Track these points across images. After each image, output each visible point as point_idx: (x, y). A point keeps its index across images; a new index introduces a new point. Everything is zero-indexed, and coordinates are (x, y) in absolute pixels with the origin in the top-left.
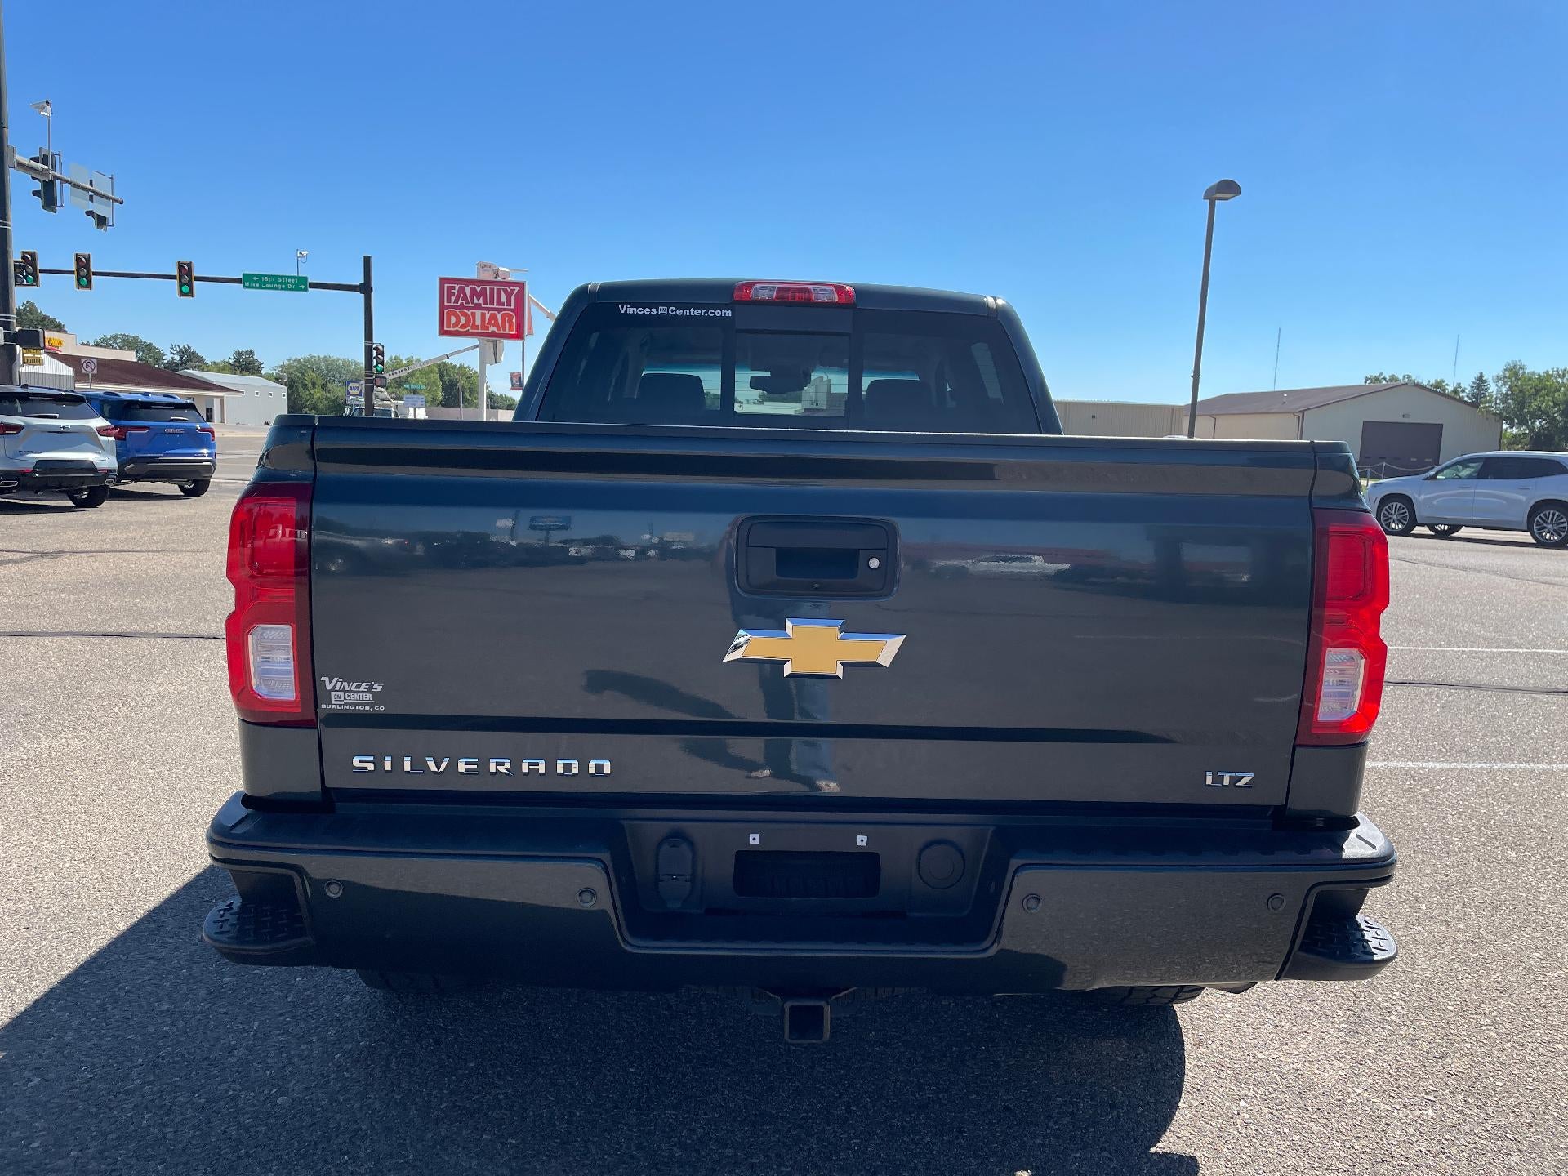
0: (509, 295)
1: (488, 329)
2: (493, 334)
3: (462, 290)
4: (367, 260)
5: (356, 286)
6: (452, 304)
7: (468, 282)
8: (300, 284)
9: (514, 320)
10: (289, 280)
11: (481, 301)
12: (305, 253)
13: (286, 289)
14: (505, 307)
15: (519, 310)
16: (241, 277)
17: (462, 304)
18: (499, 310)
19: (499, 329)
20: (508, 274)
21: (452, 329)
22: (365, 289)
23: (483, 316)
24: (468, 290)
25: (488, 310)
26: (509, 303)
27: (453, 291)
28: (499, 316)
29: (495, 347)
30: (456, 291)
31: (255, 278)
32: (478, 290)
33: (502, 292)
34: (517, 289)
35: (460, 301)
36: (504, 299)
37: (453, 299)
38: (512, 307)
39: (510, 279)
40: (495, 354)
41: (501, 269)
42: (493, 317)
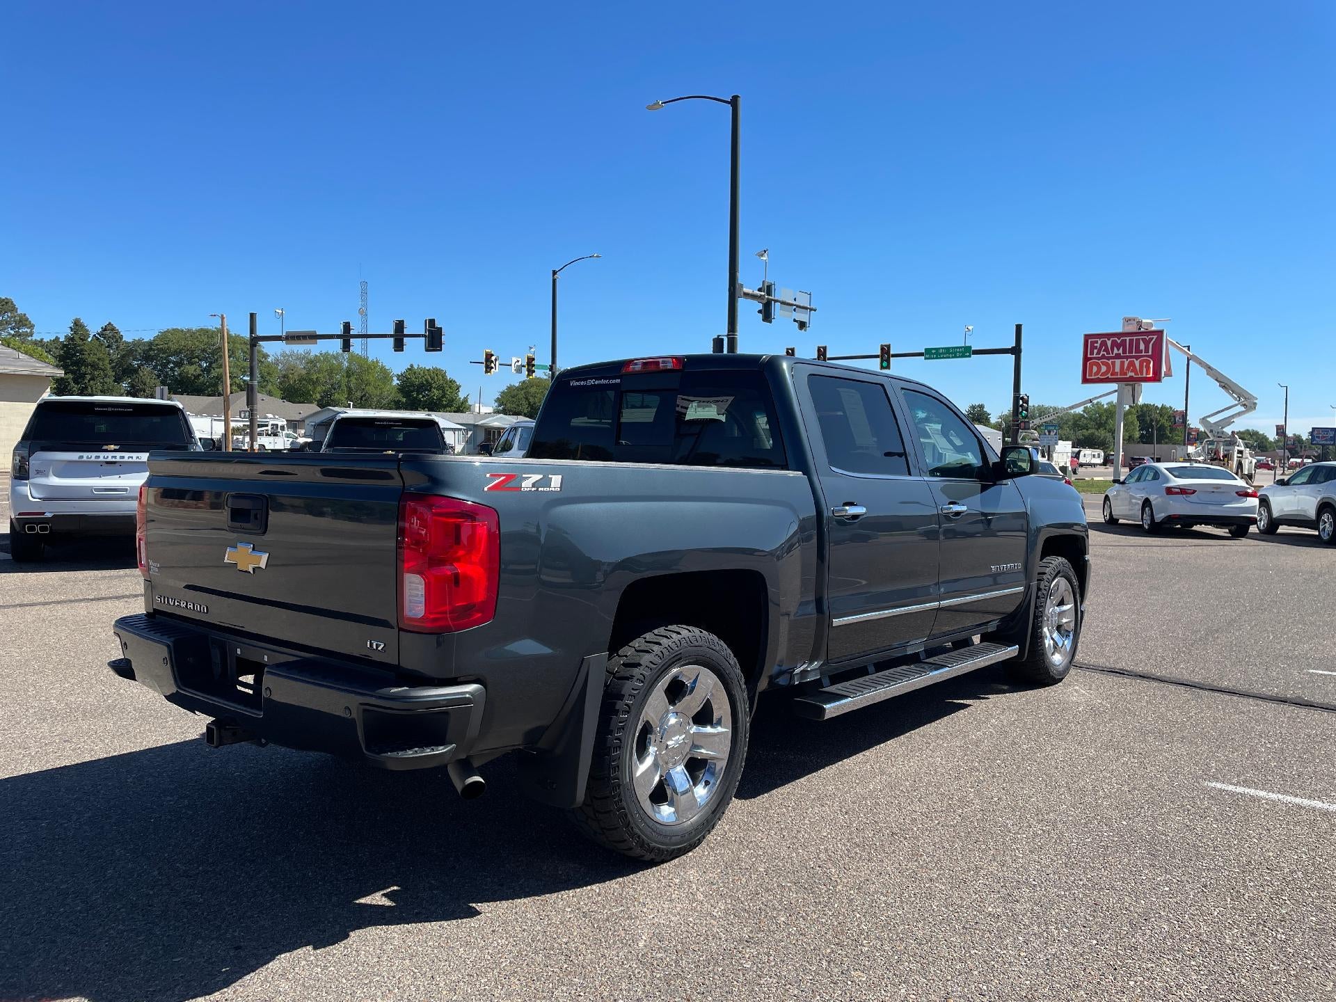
0: (1147, 343)
1: (1126, 374)
2: (1131, 379)
3: (1104, 344)
4: (1019, 328)
5: (1009, 349)
6: (1095, 356)
7: (1109, 336)
8: (966, 352)
9: (1151, 365)
10: (958, 350)
11: (1121, 351)
12: (970, 328)
13: (955, 357)
14: (1143, 354)
15: (1157, 356)
16: (923, 351)
17: (1103, 355)
18: (1137, 358)
19: (1136, 374)
20: (1151, 325)
21: (1093, 377)
22: (1016, 351)
23: (1122, 364)
24: (1109, 343)
25: (1127, 358)
26: (1147, 350)
27: (1095, 345)
28: (1137, 363)
29: (1133, 390)
30: (1098, 345)
31: (933, 351)
32: (1119, 341)
33: (1141, 342)
34: (1155, 337)
35: (1102, 353)
36: (1142, 346)
37: (1095, 351)
38: (1150, 353)
39: (1153, 329)
40: (1133, 396)
41: (1144, 321)
42: (1132, 364)
